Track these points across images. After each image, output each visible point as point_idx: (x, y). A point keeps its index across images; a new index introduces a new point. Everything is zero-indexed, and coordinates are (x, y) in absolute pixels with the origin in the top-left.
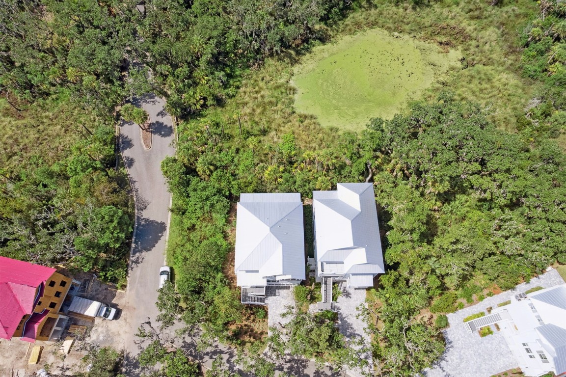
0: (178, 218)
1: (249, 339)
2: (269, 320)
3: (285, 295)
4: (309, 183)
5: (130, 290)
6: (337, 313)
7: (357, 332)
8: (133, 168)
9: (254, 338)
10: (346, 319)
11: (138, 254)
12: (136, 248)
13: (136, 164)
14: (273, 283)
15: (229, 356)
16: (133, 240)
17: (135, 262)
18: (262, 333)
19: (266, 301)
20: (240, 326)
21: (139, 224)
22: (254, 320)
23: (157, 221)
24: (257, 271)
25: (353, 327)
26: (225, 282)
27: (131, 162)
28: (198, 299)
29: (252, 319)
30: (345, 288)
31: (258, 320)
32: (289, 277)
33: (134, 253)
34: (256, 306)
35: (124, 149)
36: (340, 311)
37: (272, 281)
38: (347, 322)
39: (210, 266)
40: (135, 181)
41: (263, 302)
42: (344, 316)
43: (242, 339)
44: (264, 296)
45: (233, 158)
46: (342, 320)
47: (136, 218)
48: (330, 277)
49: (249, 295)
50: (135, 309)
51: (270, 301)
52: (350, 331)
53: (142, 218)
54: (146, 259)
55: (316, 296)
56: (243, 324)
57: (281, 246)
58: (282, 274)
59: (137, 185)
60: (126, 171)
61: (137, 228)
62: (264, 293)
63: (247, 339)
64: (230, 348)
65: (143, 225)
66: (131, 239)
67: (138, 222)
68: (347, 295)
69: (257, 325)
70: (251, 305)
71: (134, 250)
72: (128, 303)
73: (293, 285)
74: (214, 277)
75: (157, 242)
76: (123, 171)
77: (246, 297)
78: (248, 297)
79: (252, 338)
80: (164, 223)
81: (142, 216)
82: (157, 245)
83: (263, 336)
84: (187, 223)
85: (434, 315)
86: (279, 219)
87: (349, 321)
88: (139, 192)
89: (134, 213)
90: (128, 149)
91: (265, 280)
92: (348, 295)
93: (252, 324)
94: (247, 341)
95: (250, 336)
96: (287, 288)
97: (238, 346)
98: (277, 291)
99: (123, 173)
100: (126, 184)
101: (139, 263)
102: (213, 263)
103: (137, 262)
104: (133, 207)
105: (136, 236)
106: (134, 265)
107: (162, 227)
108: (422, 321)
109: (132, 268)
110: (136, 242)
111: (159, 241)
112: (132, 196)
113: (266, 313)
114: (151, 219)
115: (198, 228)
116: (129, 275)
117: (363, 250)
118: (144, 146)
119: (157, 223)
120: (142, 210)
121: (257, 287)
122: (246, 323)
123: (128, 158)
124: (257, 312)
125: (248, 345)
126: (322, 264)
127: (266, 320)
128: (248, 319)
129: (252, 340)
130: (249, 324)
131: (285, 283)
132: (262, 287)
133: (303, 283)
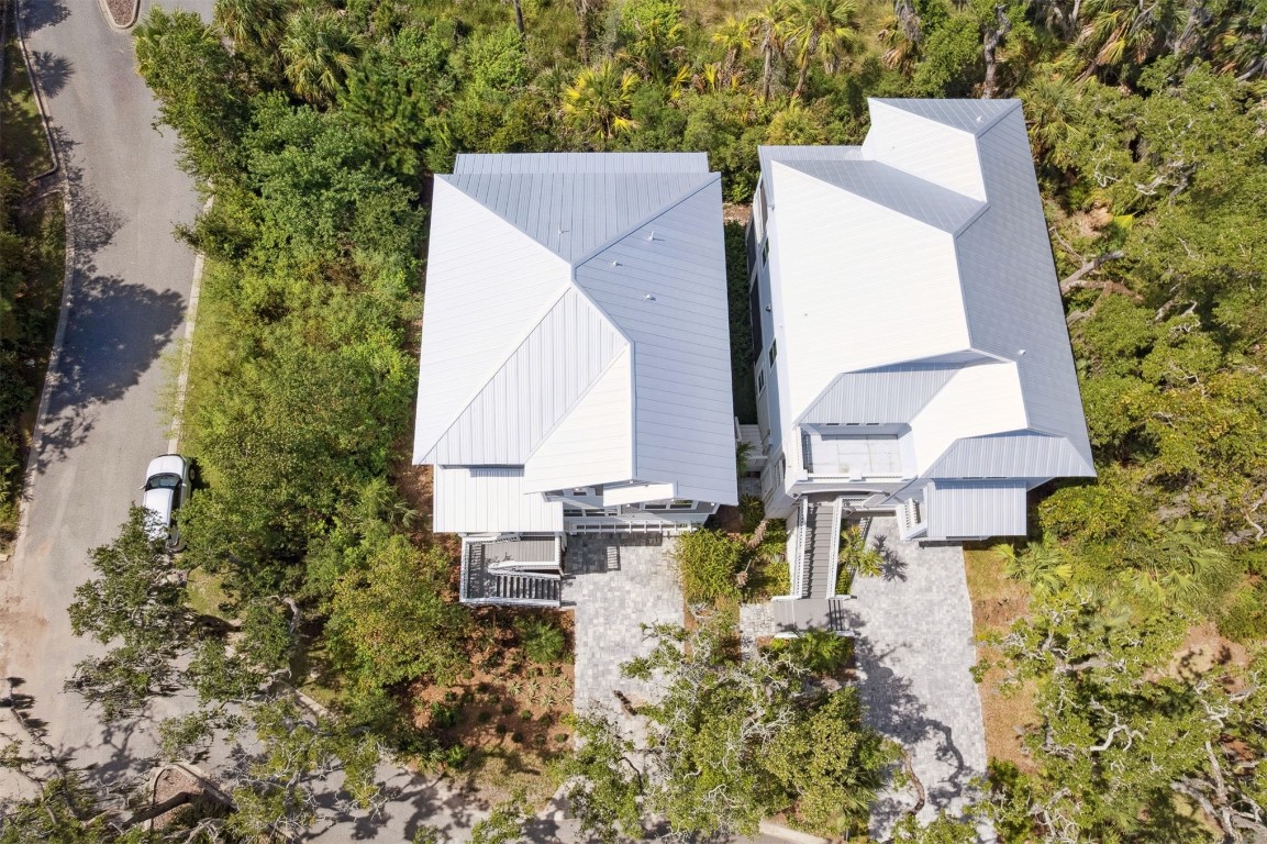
0: (223, 270)
1: (495, 741)
2: (578, 668)
3: (642, 568)
4: (738, 138)
5: (30, 549)
6: (850, 642)
7: (929, 715)
8: (63, 96)
9: (516, 739)
10: (887, 663)
11: (68, 411)
12: (61, 387)
13: (76, 82)
14: (593, 521)
15: (413, 810)
16: (53, 358)
17: (55, 442)
18: (550, 719)
19: (567, 593)
20: (460, 691)
21: (81, 300)
22: (517, 669)
23: (149, 286)
24: (518, 469)
25: (913, 691)
26: (399, 516)
27: (55, 74)
28: (276, 586)
29: (509, 663)
30: (881, 540)
31: (532, 666)
32: (664, 492)
33: (55, 407)
34: (524, 612)
35: (31, 24)
36: (864, 632)
37: (590, 513)
38: (890, 673)
39: (337, 455)
40: (72, 143)
41: (555, 595)
42: (877, 651)
43: (469, 742)
44: (556, 572)
45: (446, 52)
46: (871, 665)
47: (68, 275)
48: (832, 496)
49: (491, 569)
50: (43, 622)
51: (584, 594)
52: (903, 708)
53: (93, 276)
54: (99, 428)
55: (768, 571)
56: (474, 682)
57: (624, 349)
58: (628, 475)
59: (77, 158)
60: (39, 104)
61: (72, 312)
62: (555, 563)
63: (489, 741)
64: (419, 777)
65: (96, 303)
66: (47, 356)
67: (76, 291)
68: (888, 568)
69: (530, 688)
70: (505, 607)
71: (53, 394)
72: (19, 600)
73: (678, 531)
74: (352, 499)
75: (145, 367)
76: (25, 106)
77: (481, 578)
78: (492, 577)
79: (508, 738)
80: (176, 296)
81: (92, 269)
82: (144, 378)
83: (553, 732)
84: (255, 289)
85: (1235, 649)
86: (613, 234)
87: (897, 672)
88: (86, 181)
89: (61, 259)
90: (47, 28)
91: (557, 507)
92: (892, 567)
93: (509, 684)
94: (488, 748)
95: (502, 731)
96: (653, 539)
97: (452, 772)
98: (611, 551)
99: (25, 113)
100: (36, 151)
101: (70, 445)
102: (344, 442)
103: (63, 442)
104: (60, 235)
105: (66, 343)
106: (50, 453)
107: (167, 310)
108: (1186, 673)
109: (42, 466)
110: (63, 368)
111: (155, 364)
112: (57, 198)
113: (568, 640)
114: (129, 282)
115: (296, 304)
116: (30, 491)
117: (1010, 369)
118: (110, 17)
119: (151, 293)
120: (94, 247)
121: (525, 537)
122: (487, 679)
123: (47, 57)
124: (531, 637)
125: (494, 765)
126: (805, 438)
127: (565, 667)
128: (492, 663)
129: (509, 744)
130: (498, 682)
131: (644, 521)
132: (548, 537)
133: (719, 520)
